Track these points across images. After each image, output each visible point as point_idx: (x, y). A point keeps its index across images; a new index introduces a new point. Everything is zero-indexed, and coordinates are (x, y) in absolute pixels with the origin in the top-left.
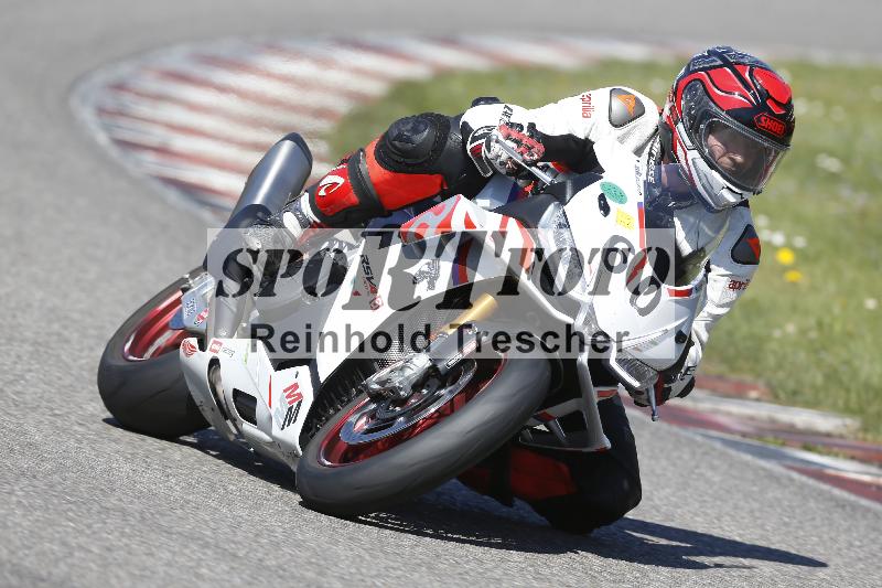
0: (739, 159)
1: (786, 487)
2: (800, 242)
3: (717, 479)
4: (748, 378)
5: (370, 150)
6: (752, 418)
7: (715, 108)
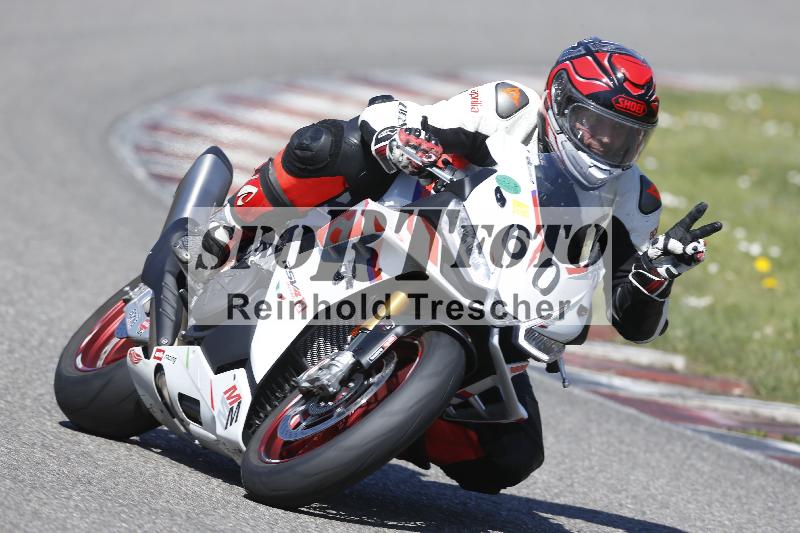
0: (606, 140)
1: (769, 474)
2: (775, 251)
3: (706, 469)
4: (732, 377)
5: (278, 160)
6: (736, 413)
7: (577, 94)
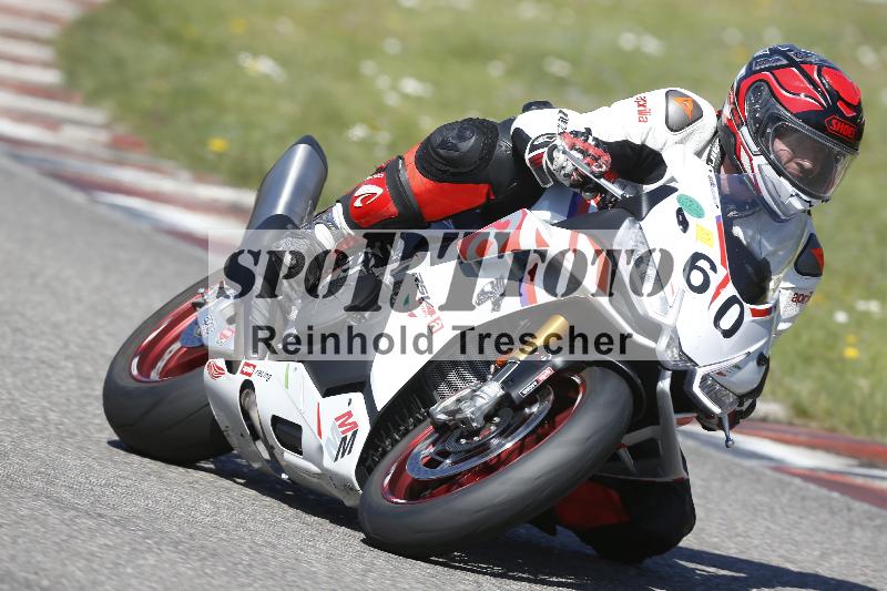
0: (807, 164)
5: (411, 159)
7: (783, 111)
